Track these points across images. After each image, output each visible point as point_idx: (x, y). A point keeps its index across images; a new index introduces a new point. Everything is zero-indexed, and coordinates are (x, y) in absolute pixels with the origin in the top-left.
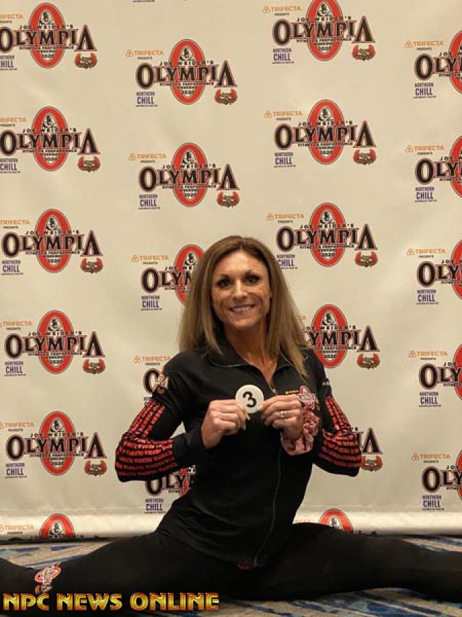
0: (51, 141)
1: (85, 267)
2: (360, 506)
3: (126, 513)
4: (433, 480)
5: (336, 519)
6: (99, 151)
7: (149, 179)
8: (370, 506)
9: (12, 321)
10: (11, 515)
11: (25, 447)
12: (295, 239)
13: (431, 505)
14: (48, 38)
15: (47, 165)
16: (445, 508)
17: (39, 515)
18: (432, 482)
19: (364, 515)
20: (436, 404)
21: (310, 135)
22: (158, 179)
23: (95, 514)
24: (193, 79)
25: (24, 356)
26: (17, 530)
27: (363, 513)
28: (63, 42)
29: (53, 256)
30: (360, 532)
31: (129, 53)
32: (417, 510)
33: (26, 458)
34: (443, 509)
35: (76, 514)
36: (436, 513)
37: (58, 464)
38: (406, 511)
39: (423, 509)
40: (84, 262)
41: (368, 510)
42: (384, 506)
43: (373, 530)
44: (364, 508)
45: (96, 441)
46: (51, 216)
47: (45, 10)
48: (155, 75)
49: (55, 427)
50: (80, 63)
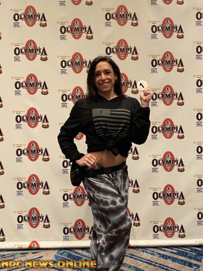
0: (33, 119)
1: (44, 160)
4: (156, 229)
6: (49, 122)
9: (19, 177)
10: (19, 241)
11: (23, 219)
13: (155, 237)
14: (32, 85)
15: (31, 126)
16: (160, 238)
17: (28, 241)
20: (157, 205)
23: (47, 241)
25: (23, 189)
26: (21, 246)
28: (37, 86)
29: (33, 156)
31: (59, 91)
32: (151, 239)
35: (40, 241)
36: (157, 240)
37: (34, 225)
38: (148, 239)
40: (43, 158)
41: (135, 239)
42: (141, 238)
45: (47, 217)
46: (32, 143)
47: (31, 76)
48: (67, 98)
49: (33, 212)
50: (43, 93)
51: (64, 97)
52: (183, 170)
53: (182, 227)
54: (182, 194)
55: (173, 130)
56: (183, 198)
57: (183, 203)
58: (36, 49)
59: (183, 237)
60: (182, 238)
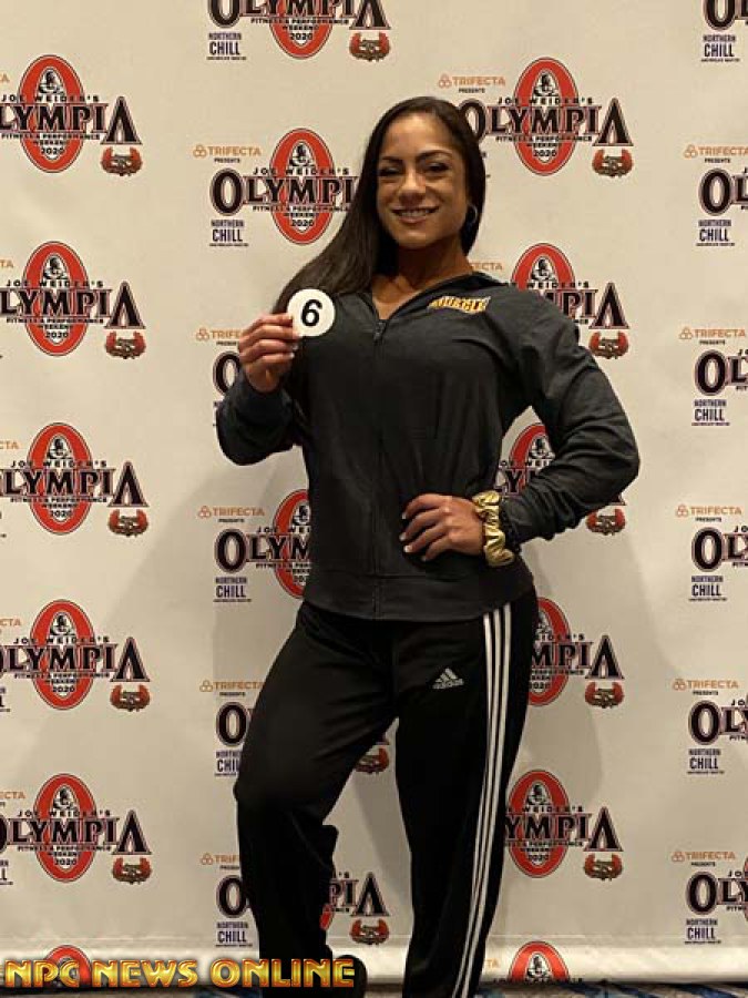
0: (58, 303)
1: (117, 525)
2: (582, 936)
4: (705, 894)
5: (541, 959)
6: (145, 324)
7: (232, 374)
8: (599, 937)
11: (10, 833)
13: (700, 935)
14: (53, 119)
15: (50, 345)
16: (723, 942)
18: (703, 898)
19: (587, 953)
20: (715, 769)
24: (312, 199)
25: (8, 678)
27: (587, 948)
28: (80, 125)
29: (60, 506)
30: (580, 980)
31: (200, 151)
32: (676, 944)
33: (11, 851)
34: (719, 942)
36: (707, 947)
37: (65, 862)
38: (658, 945)
39: (687, 943)
40: (115, 515)
41: (595, 944)
42: (621, 936)
43: (602, 977)
44: (589, 940)
45: (132, 825)
46: (56, 435)
47: (48, 68)
48: (245, 192)
49: (61, 800)
50: (111, 164)
51: (228, 189)
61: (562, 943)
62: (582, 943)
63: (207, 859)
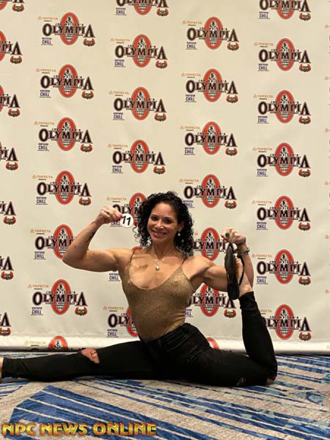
0: (67, 135)
1: (81, 202)
2: (224, 337)
3: (96, 336)
6: (93, 142)
7: (118, 158)
8: (228, 337)
9: (39, 229)
10: (33, 336)
11: (43, 298)
12: (194, 192)
14: (68, 82)
15: (64, 147)
17: (48, 336)
21: (203, 139)
22: (123, 157)
23: (79, 336)
24: (143, 107)
25: (45, 249)
26: (36, 344)
27: (225, 340)
28: (76, 85)
29: (64, 196)
31: (111, 92)
33: (43, 304)
35: (69, 336)
37: (60, 309)
40: (81, 199)
41: (228, 339)
45: (82, 296)
46: (64, 174)
47: (67, 68)
48: (124, 104)
49: (60, 288)
50: (84, 96)
51: (119, 103)
52: (307, 228)
53: (305, 322)
54: (305, 266)
55: (291, 163)
56: (307, 274)
57: (308, 282)
58: (77, 28)
59: (307, 338)
60: (305, 340)
61: (217, 339)
62: (223, 339)
63: (105, 308)
